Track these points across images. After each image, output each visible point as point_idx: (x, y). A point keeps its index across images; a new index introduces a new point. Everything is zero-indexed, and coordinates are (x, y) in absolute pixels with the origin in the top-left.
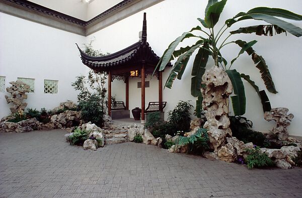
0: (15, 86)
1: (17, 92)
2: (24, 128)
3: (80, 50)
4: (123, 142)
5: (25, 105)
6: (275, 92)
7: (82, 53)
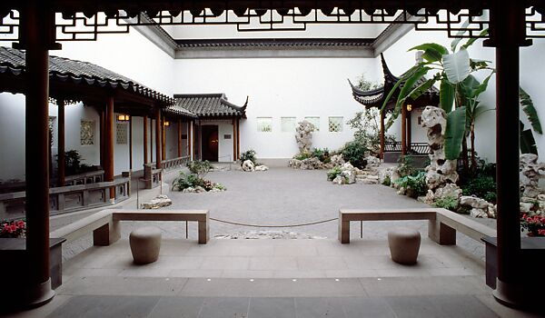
0: (302, 126)
1: (303, 132)
2: (306, 166)
3: (352, 86)
4: (374, 183)
5: (311, 144)
6: (541, 133)
7: (353, 89)
